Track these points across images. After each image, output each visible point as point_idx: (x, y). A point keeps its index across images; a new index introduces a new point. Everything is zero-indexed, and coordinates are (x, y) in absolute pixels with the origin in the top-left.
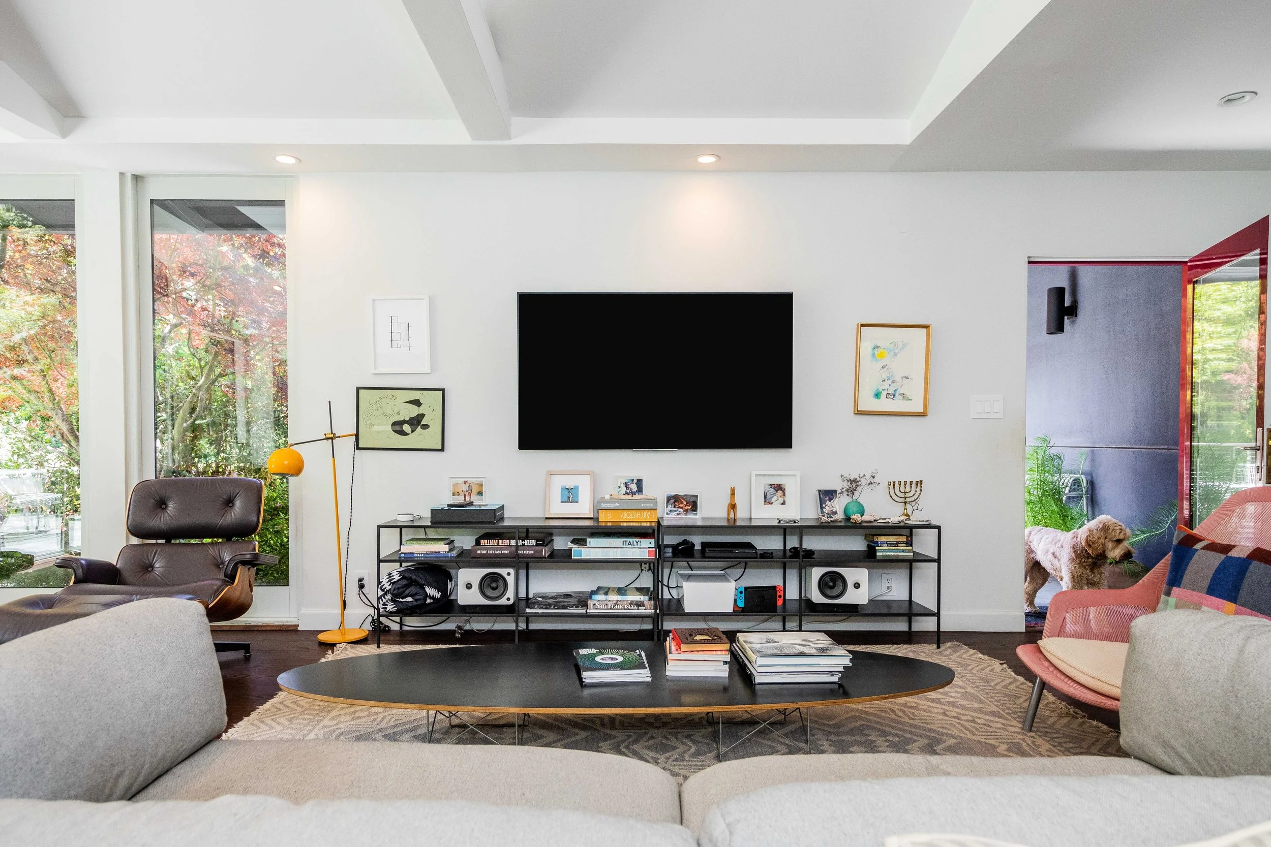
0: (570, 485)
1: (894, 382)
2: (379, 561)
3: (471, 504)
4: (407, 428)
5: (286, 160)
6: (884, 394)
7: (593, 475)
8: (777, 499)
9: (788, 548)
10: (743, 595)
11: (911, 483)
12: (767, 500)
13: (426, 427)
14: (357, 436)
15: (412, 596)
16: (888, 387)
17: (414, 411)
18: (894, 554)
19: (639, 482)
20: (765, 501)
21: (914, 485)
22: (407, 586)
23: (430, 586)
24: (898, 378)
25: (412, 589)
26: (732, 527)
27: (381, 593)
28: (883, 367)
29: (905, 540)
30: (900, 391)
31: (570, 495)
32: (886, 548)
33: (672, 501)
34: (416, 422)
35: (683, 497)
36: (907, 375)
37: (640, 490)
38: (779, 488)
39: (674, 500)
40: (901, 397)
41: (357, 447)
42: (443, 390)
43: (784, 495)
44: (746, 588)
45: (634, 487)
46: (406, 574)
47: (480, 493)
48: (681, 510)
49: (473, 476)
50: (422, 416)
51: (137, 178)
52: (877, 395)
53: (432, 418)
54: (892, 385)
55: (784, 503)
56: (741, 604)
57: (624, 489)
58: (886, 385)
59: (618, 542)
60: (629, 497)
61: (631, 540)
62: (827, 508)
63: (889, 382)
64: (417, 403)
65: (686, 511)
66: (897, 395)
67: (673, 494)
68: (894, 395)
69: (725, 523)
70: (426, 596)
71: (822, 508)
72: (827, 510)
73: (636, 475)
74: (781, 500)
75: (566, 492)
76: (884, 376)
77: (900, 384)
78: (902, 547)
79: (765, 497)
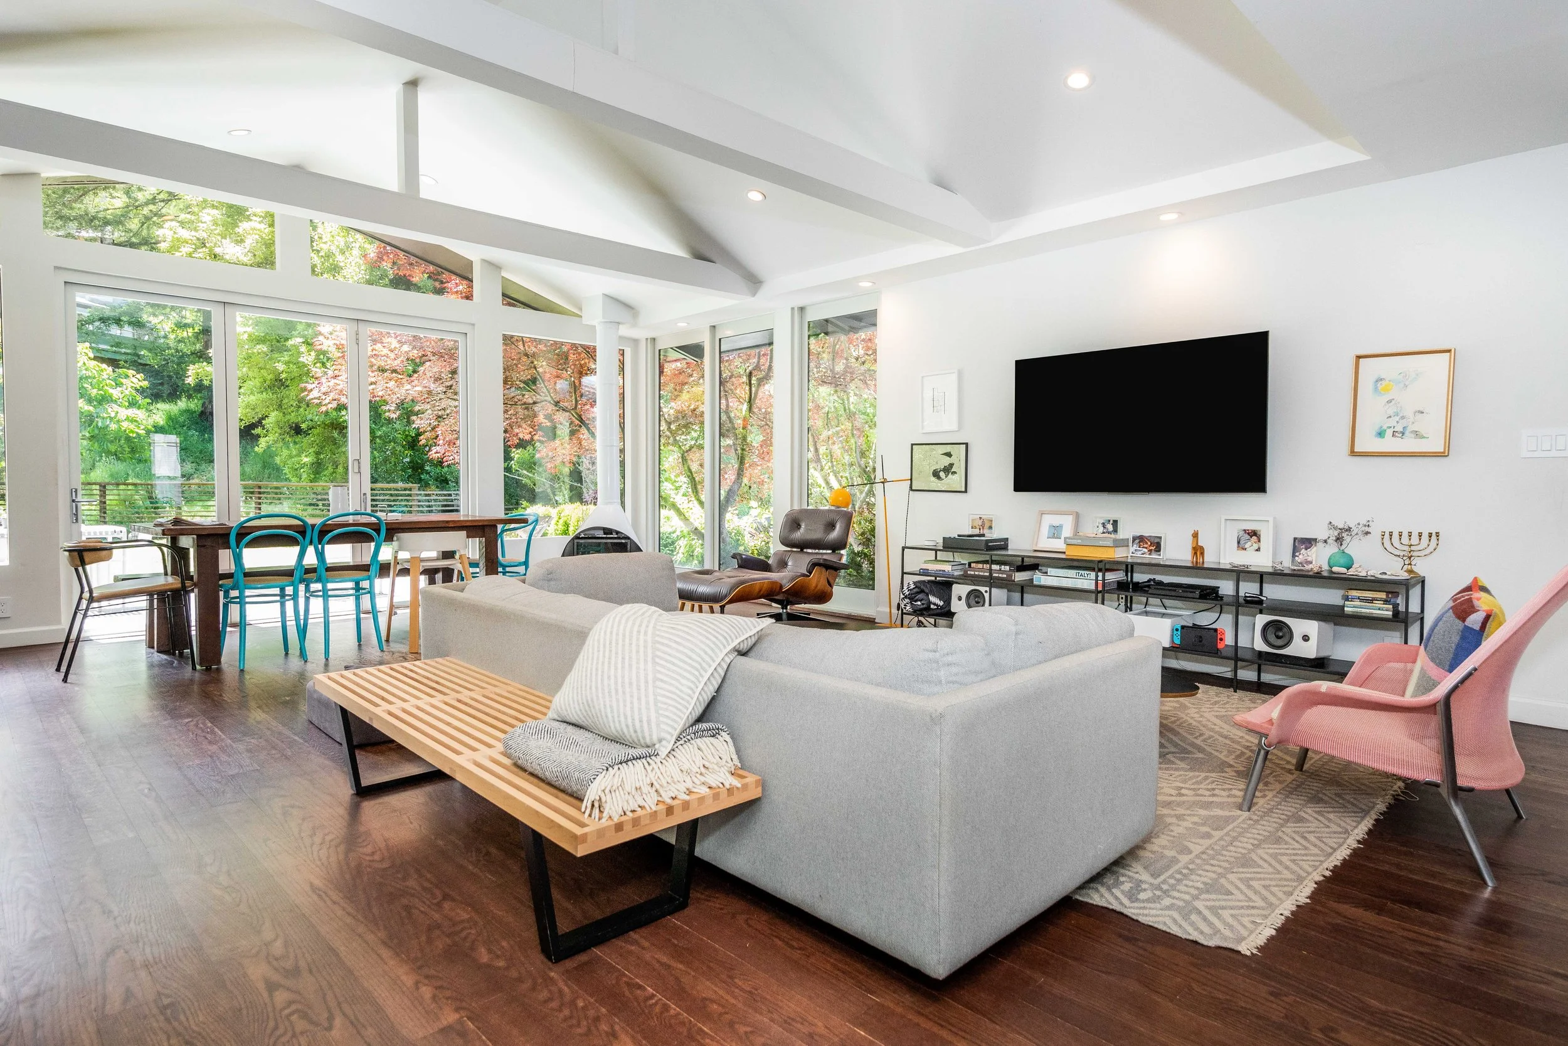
0: (1056, 524)
1: (1403, 418)
2: (903, 573)
3: (983, 535)
4: (942, 474)
5: (866, 284)
6: (1389, 432)
7: (1077, 516)
8: (1251, 544)
9: (1241, 594)
10: (1179, 633)
11: (1420, 535)
12: (1240, 545)
13: (954, 473)
14: (911, 480)
15: (921, 601)
16: (1395, 424)
17: (946, 461)
18: (1368, 611)
19: (1115, 523)
20: (1238, 547)
21: (1425, 537)
22: (918, 593)
23: (934, 595)
24: (1409, 413)
25: (920, 596)
26: (1197, 568)
27: (902, 596)
28: (1389, 402)
29: (1384, 597)
30: (1411, 428)
31: (1055, 531)
32: (1359, 603)
33: (1137, 541)
34: (948, 470)
35: (1146, 538)
36: (1421, 409)
37: (1115, 531)
38: (1254, 534)
39: (1140, 540)
40: (1413, 435)
41: (911, 489)
42: (967, 444)
43: (1259, 541)
44: (1183, 627)
45: (1110, 527)
46: (918, 585)
47: (990, 528)
48: (1146, 550)
49: (986, 513)
50: (951, 465)
51: (802, 309)
52: (1381, 434)
53: (959, 468)
54: (1401, 421)
55: (1258, 550)
56: (1177, 641)
57: (1101, 529)
58: (1392, 422)
59: (1072, 573)
60: (1106, 535)
61: (1083, 572)
62: (1301, 556)
63: (1397, 418)
64: (949, 455)
65: (1150, 551)
66: (1407, 433)
67: (1139, 534)
68: (1403, 434)
69: (1190, 565)
70: (930, 603)
71: (1294, 556)
72: (1299, 559)
73: (1112, 517)
74: (1256, 546)
75: (1053, 529)
76: (1390, 412)
77: (1412, 420)
78: (1379, 604)
79: (1239, 542)
